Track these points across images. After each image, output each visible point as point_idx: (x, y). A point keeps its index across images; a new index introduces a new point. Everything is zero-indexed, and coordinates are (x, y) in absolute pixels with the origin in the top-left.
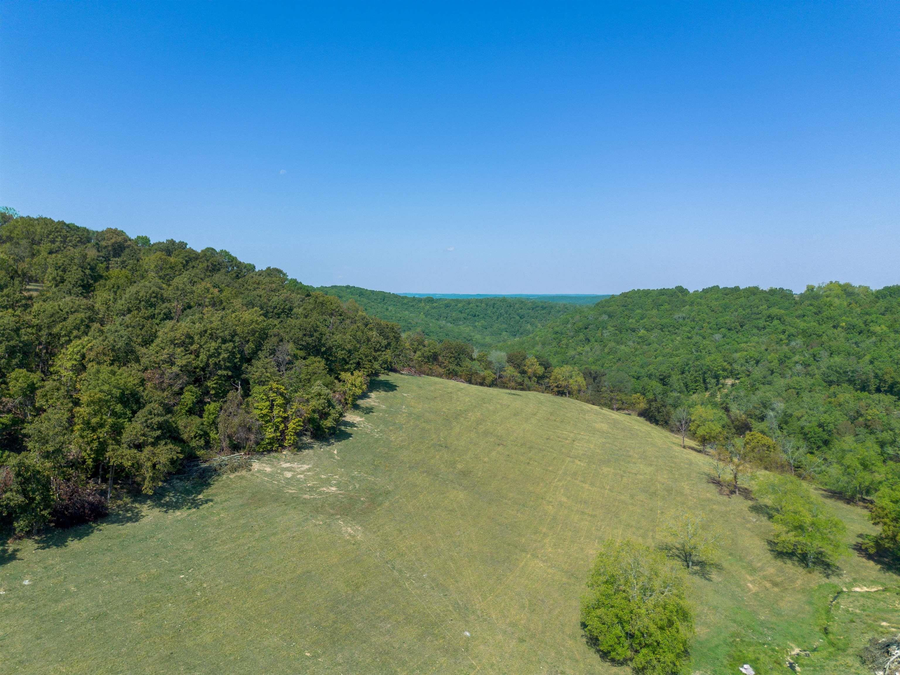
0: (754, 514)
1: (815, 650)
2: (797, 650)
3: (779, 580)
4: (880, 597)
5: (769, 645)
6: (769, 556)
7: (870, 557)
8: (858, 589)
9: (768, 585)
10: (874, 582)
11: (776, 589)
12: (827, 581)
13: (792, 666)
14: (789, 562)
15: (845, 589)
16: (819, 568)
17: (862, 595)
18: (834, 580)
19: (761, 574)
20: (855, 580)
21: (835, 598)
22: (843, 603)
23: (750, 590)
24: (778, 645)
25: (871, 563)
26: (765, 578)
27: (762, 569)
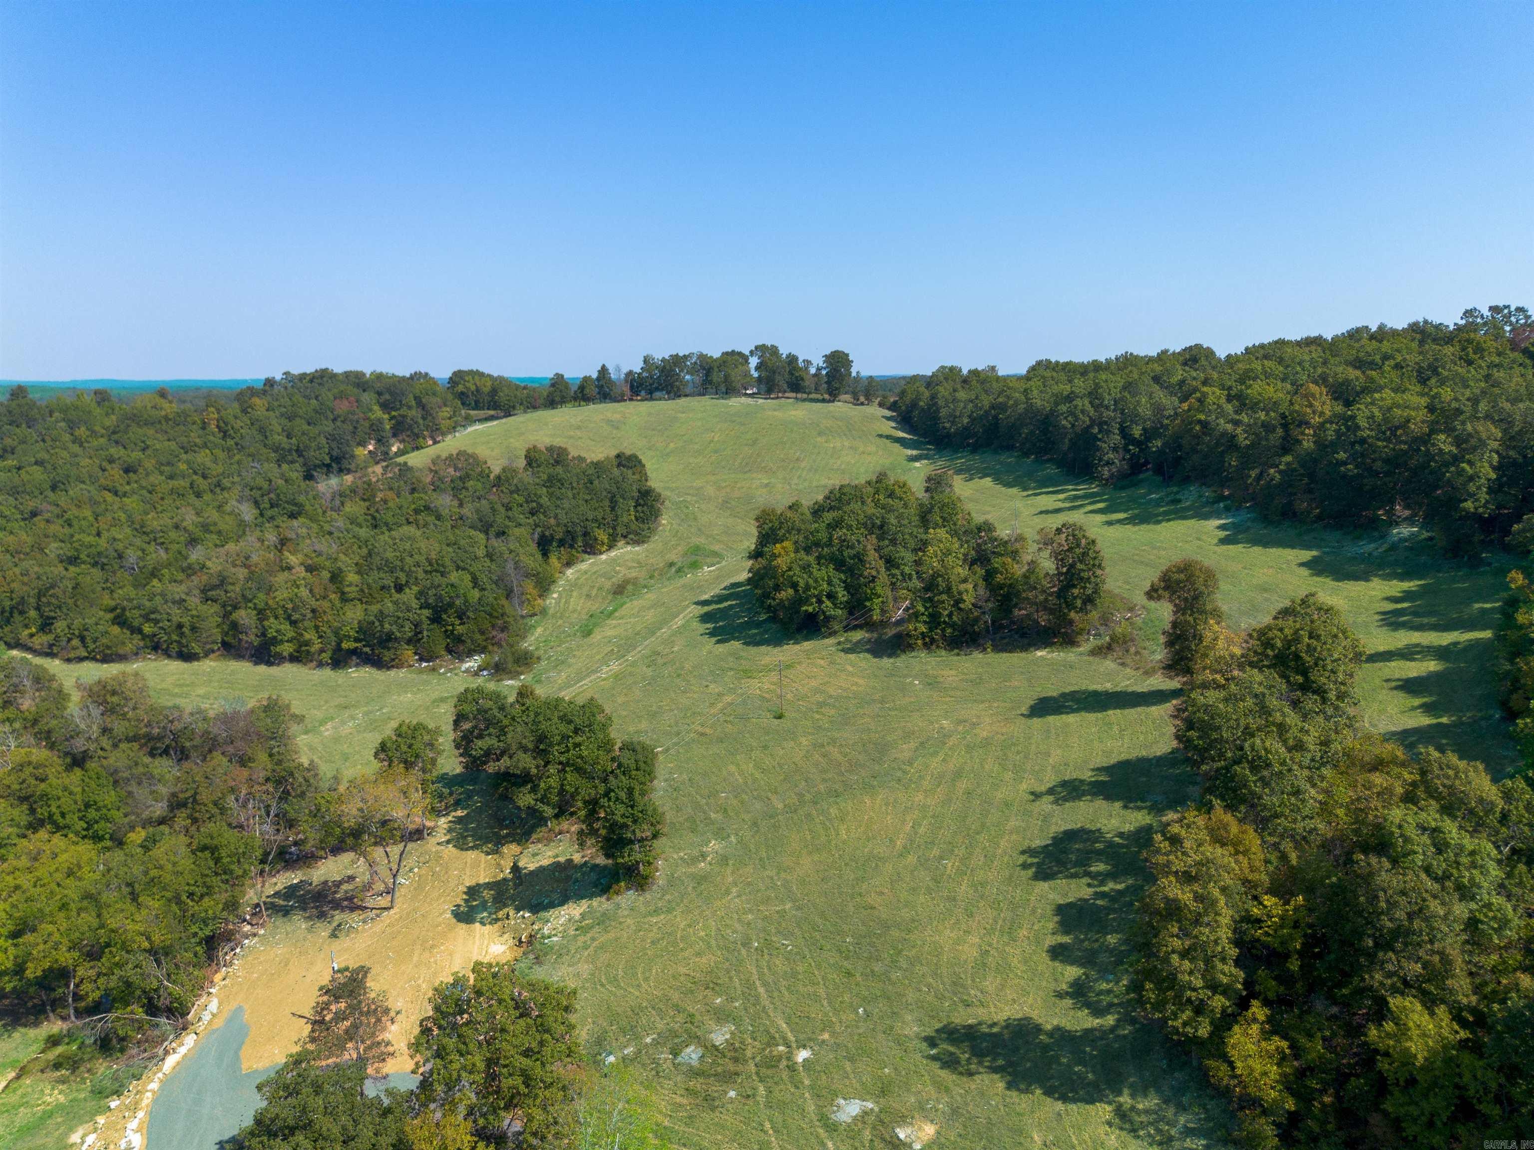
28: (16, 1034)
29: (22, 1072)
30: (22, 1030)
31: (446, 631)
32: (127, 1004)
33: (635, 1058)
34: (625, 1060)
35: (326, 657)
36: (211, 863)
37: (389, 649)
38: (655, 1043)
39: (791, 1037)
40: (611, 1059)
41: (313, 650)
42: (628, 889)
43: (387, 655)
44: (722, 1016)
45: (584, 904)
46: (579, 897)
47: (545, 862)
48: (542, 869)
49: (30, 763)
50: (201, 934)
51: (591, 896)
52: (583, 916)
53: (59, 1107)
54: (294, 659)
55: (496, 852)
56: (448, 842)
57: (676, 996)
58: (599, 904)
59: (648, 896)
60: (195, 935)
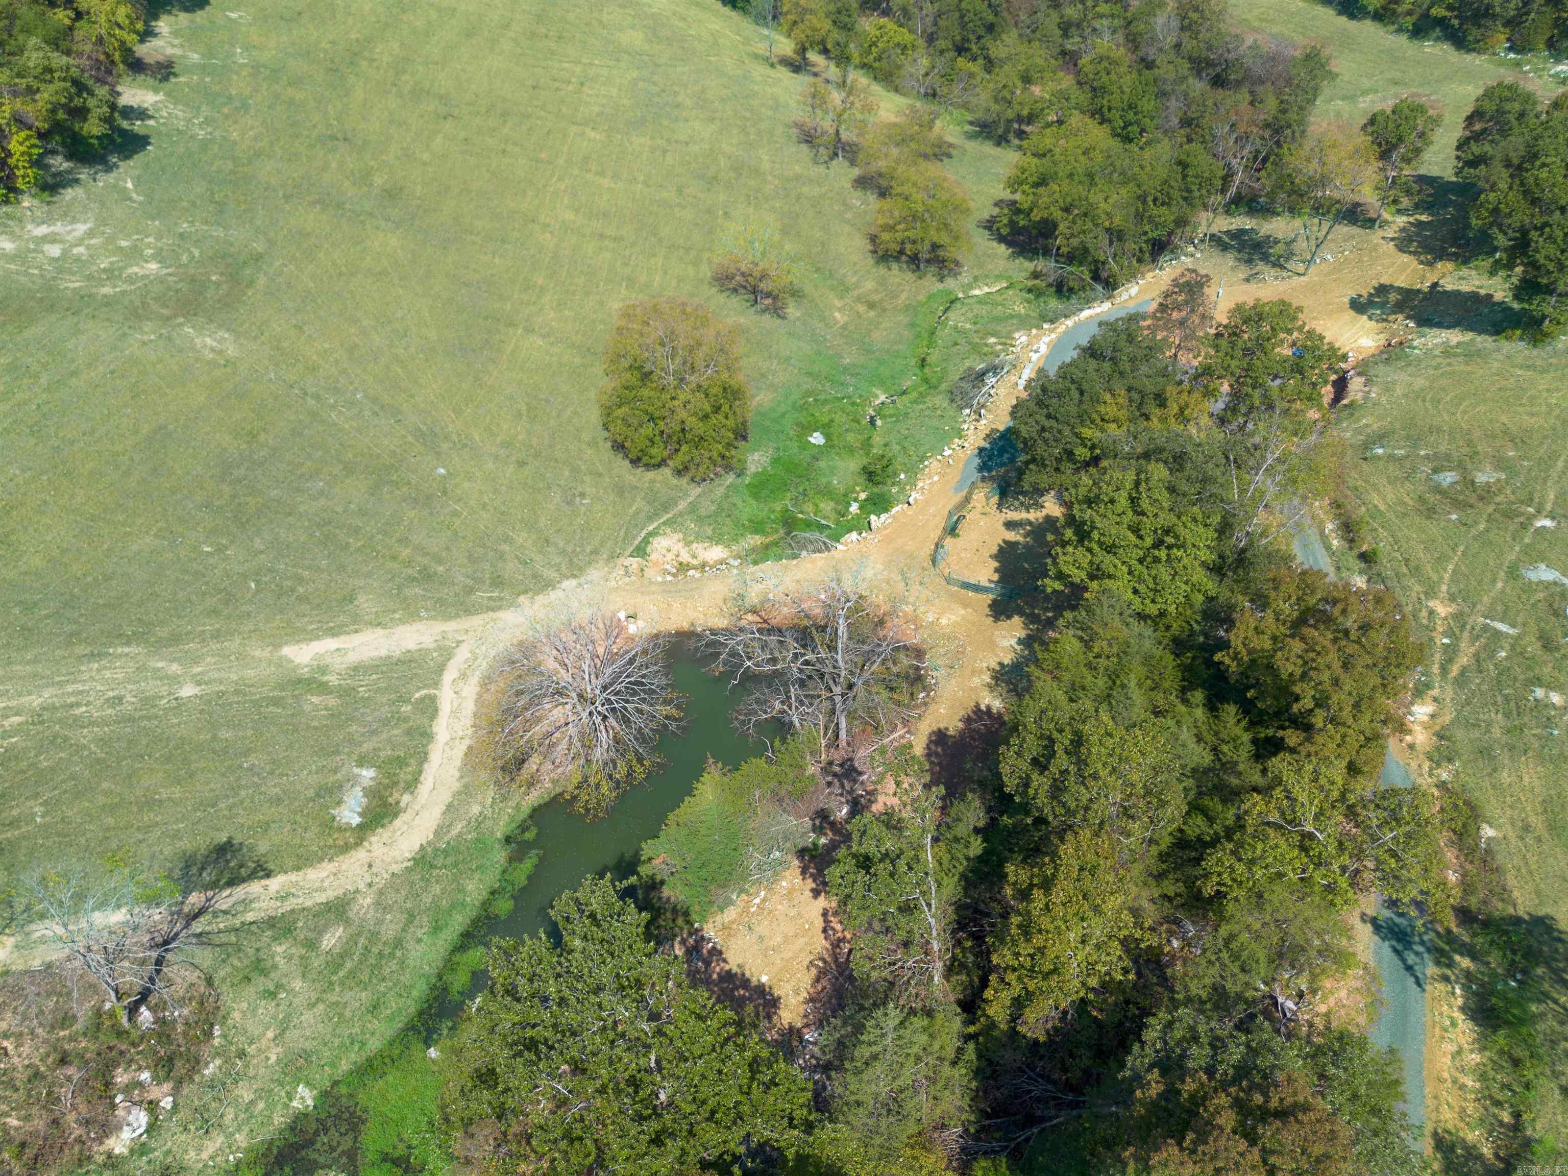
0: (859, 193)
1: (904, 393)
2: (882, 398)
3: (876, 298)
4: (999, 299)
5: (849, 397)
6: (870, 261)
7: (1002, 239)
8: (976, 292)
9: (861, 308)
10: (998, 277)
11: (872, 314)
12: (940, 286)
13: (872, 421)
14: (895, 266)
15: (961, 295)
16: (933, 269)
17: (981, 301)
18: (950, 283)
19: (855, 293)
20: (976, 279)
21: (946, 311)
22: (956, 318)
23: (837, 322)
24: (860, 396)
25: (1003, 247)
26: (859, 299)
27: (857, 286)
28: (1017, 261)
29: (1010, 286)
30: (1022, 259)
34: (1391, 458)
35: (1409, 22)
37: (1479, 26)
38: (1427, 457)
39: (1549, 507)
40: (1380, 451)
41: (1400, 10)
42: (1521, 339)
43: (1474, 33)
44: (1500, 463)
45: (1469, 336)
46: (1469, 327)
47: (1465, 288)
48: (1457, 293)
51: (1480, 332)
52: (1459, 344)
55: (1430, 264)
56: (1392, 239)
57: (1477, 434)
58: (1485, 341)
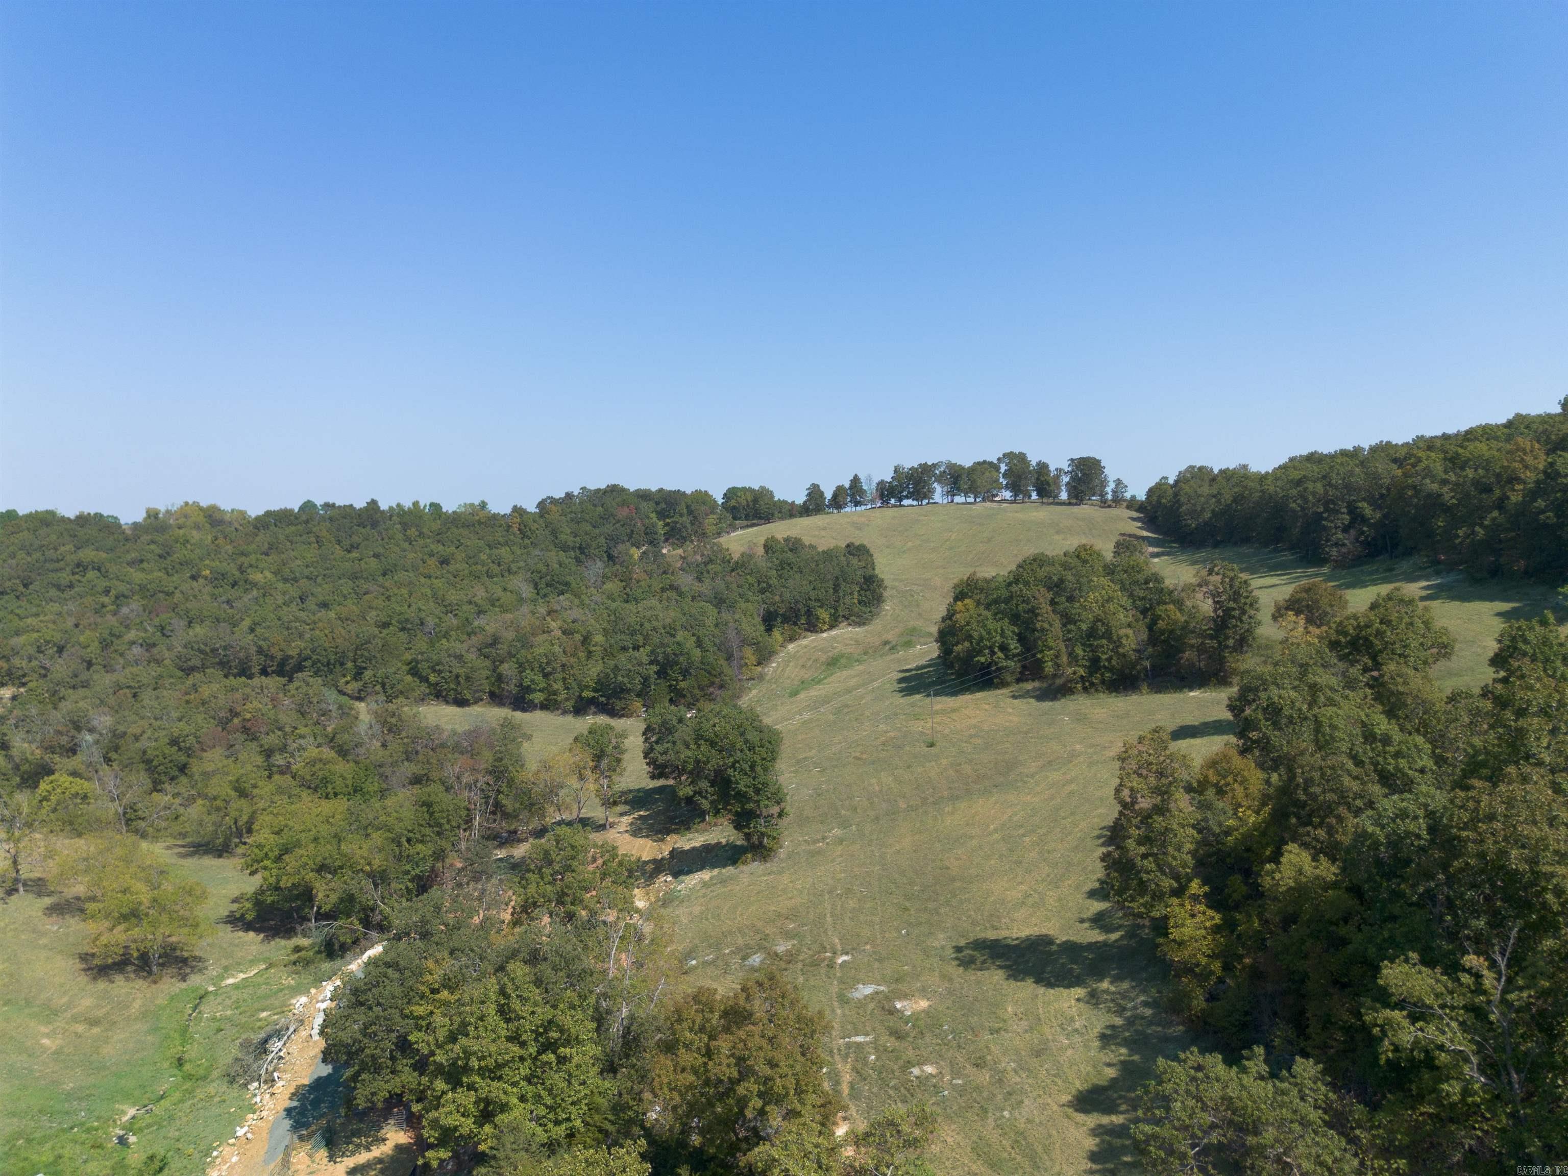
0: (54, 918)
1: (162, 1097)
2: (132, 1112)
3: (100, 1013)
4: (261, 980)
5: (82, 1124)
6: (83, 979)
7: (248, 927)
8: (231, 981)
9: (80, 1028)
10: (253, 962)
11: (96, 1030)
12: (183, 985)
13: (122, 1141)
14: (119, 979)
15: (211, 989)
16: (172, 970)
17: (236, 987)
18: (195, 980)
19: (68, 1015)
20: (226, 968)
21: (195, 1008)
22: (207, 1010)
23: (45, 1049)
24: (98, 1118)
25: (252, 934)
26: (75, 1019)
27: (69, 1005)
28: (273, 943)
29: (271, 966)
30: (278, 940)
31: (670, 686)
32: (349, 916)
33: (713, 962)
34: (706, 964)
35: (569, 705)
36: (427, 816)
37: (620, 699)
38: (732, 952)
39: (839, 947)
40: (694, 962)
41: (559, 699)
42: (754, 861)
43: (619, 705)
44: (788, 935)
45: (716, 871)
46: (714, 867)
47: (697, 844)
48: (694, 849)
49: (321, 760)
50: (413, 873)
51: (724, 866)
52: (711, 878)
53: (289, 987)
54: (544, 707)
55: (662, 840)
56: (627, 831)
57: (760, 924)
58: (730, 870)
59: (768, 865)
60: (408, 872)
